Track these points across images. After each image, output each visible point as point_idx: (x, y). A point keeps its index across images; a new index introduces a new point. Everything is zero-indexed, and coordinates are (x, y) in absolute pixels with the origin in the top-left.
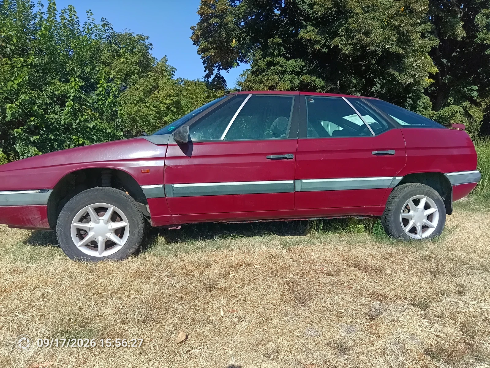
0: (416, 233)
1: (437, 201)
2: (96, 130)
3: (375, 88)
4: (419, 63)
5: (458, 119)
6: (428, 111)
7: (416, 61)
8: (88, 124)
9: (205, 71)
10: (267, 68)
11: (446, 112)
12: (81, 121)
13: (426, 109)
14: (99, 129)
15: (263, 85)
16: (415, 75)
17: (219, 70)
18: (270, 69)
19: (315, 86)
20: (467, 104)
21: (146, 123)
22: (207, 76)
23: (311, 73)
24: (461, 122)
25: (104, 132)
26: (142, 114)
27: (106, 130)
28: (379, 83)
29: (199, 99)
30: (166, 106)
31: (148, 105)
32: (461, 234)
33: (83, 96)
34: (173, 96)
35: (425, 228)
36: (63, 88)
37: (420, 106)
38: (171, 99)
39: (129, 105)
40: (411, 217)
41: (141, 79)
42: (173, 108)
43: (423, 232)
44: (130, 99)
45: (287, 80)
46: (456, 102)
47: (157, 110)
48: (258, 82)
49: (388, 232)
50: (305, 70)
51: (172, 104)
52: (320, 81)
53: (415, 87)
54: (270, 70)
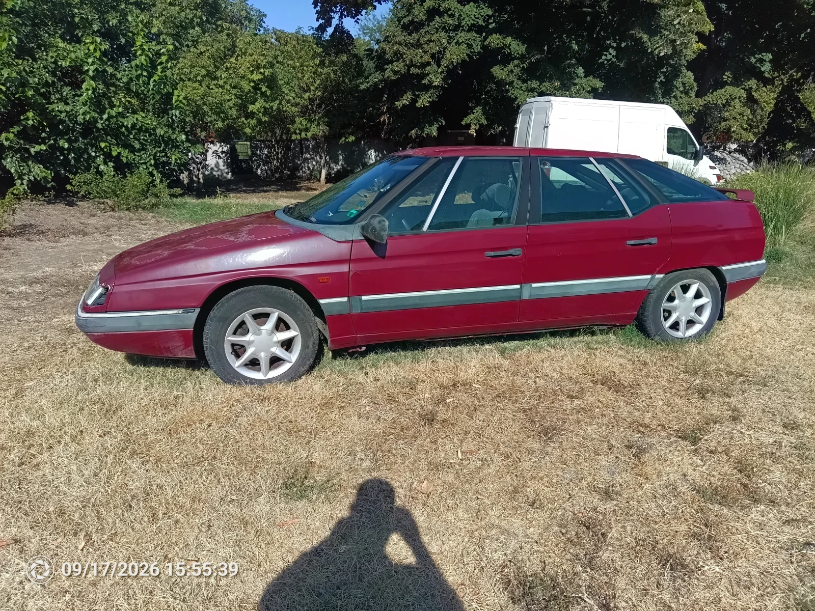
0: (678, 330)
1: (711, 288)
2: (137, 129)
3: (606, 55)
4: (684, 21)
5: (735, 110)
6: (690, 97)
7: (679, 16)
8: (122, 120)
9: (317, 20)
10: (427, 20)
11: (718, 96)
12: (110, 117)
13: (686, 93)
14: (141, 127)
15: (421, 51)
16: (675, 41)
17: (341, 17)
18: (434, 20)
19: (510, 54)
20: (753, 83)
21: (221, 115)
22: (322, 29)
23: (502, 29)
24: (740, 114)
25: (150, 135)
26: (214, 100)
27: (154, 129)
28: (613, 48)
29: (305, 68)
30: (252, 84)
31: (221, 82)
32: (733, 327)
33: (110, 70)
34: (265, 67)
35: (691, 323)
36: (73, 56)
37: (677, 88)
38: (260, 73)
39: (189, 83)
40: (675, 309)
41: (207, 34)
42: (264, 89)
43: (687, 328)
44: (191, 72)
45: (463, 42)
46: (736, 82)
47: (238, 92)
48: (412, 45)
49: (642, 329)
50: (492, 23)
51: (261, 80)
52: (518, 45)
53: (673, 60)
54: (434, 23)
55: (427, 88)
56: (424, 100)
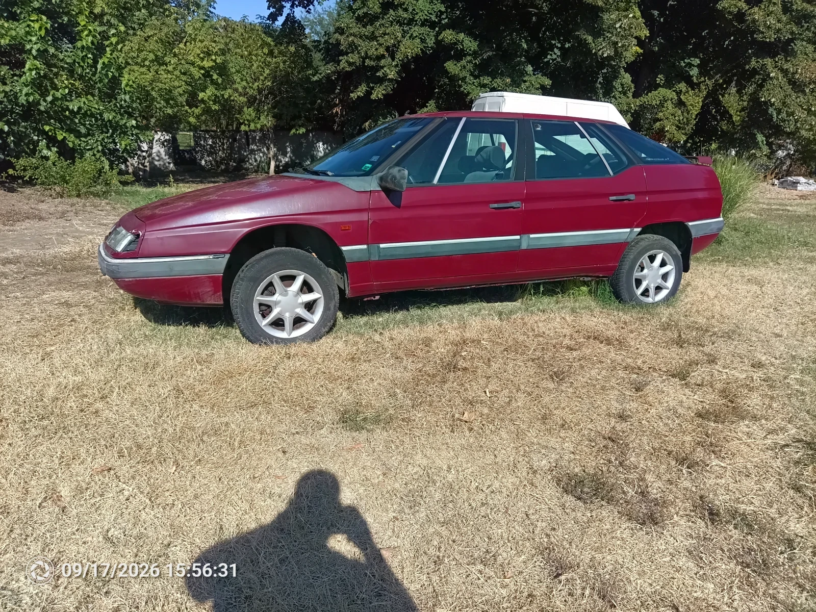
0: (648, 296)
1: (674, 257)
2: (82, 114)
3: (551, 55)
4: (625, 25)
5: (668, 111)
6: (628, 97)
7: (620, 20)
8: (67, 103)
9: (269, 8)
10: (381, 13)
11: (653, 97)
12: (55, 99)
13: (625, 94)
14: (86, 112)
15: (376, 43)
16: (617, 43)
17: (292, 6)
18: (388, 13)
19: (462, 50)
20: (682, 86)
21: (171, 102)
22: (273, 17)
23: (454, 25)
24: (672, 115)
25: (97, 120)
26: (164, 86)
27: (101, 115)
28: (557, 48)
29: (253, 57)
30: (203, 72)
31: (170, 68)
32: (693, 295)
33: (52, 50)
34: (216, 54)
35: (658, 289)
36: (13, 33)
37: (616, 89)
38: (212, 60)
39: (136, 68)
40: (645, 277)
41: (153, 18)
42: (215, 77)
43: (656, 294)
44: (138, 56)
45: (416, 36)
46: (668, 85)
47: (188, 78)
48: (367, 37)
49: (618, 296)
50: (445, 19)
51: (212, 68)
52: (470, 41)
53: (614, 61)
54: (388, 16)
55: (381, 80)
56: (378, 93)
